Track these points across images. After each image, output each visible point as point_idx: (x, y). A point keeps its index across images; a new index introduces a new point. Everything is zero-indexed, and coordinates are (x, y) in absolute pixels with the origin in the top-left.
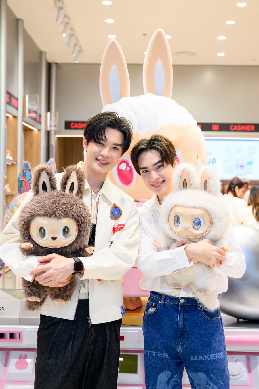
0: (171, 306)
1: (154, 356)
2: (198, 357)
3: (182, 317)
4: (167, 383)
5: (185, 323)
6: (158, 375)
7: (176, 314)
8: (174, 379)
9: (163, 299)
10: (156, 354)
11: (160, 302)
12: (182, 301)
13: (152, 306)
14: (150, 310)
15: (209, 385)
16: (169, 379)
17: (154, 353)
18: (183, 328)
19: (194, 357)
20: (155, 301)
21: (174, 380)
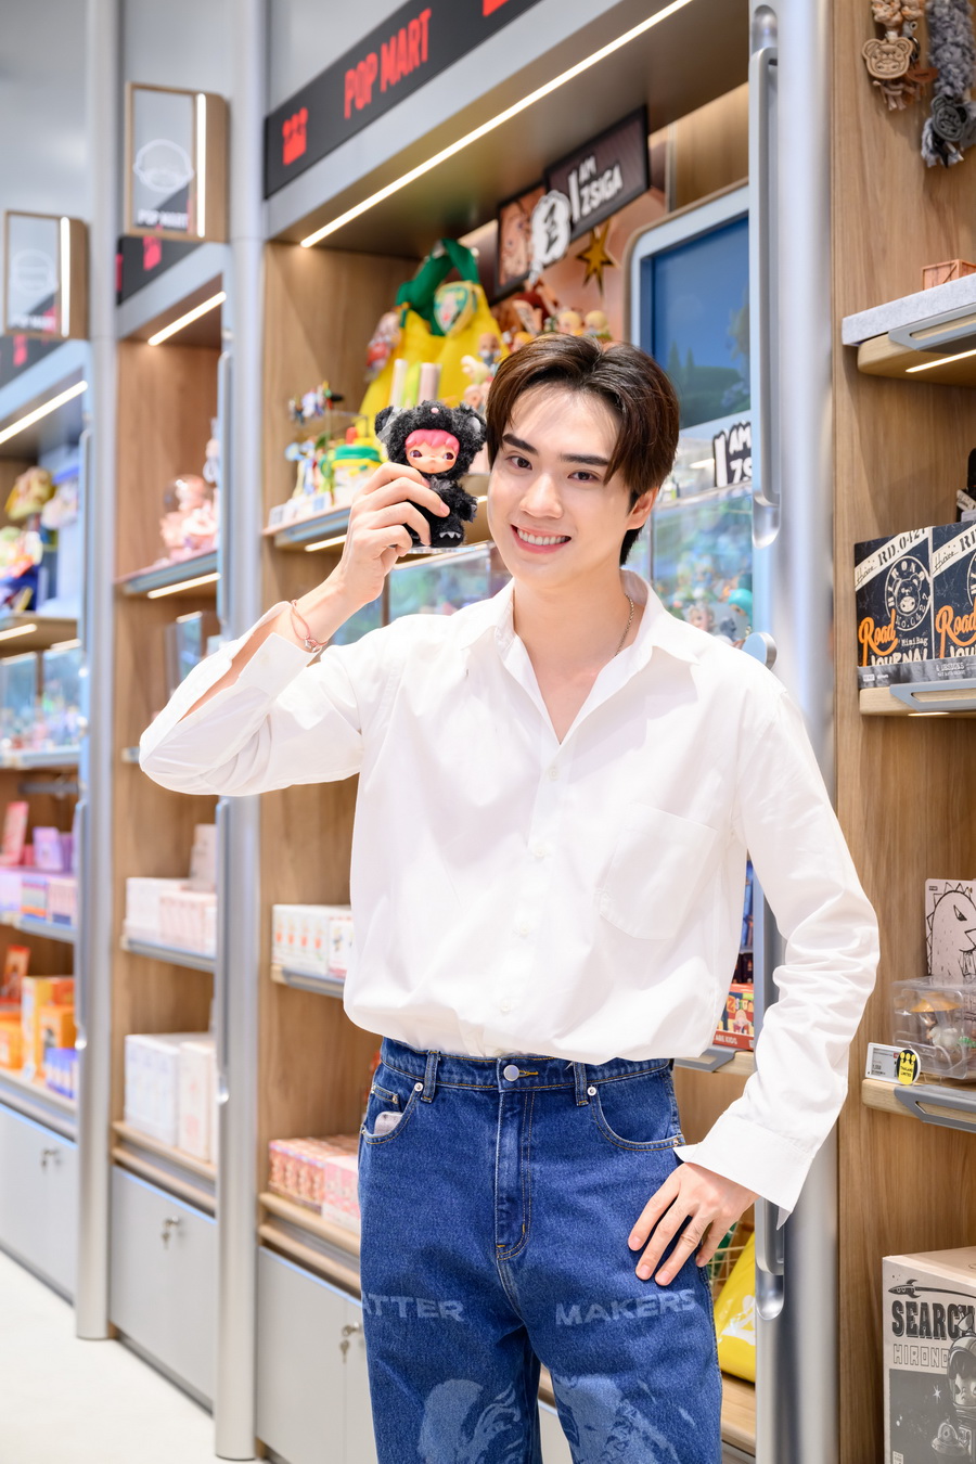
0: (467, 1099)
1: (403, 1314)
2: (584, 1311)
3: (510, 1142)
4: (468, 1427)
5: (525, 1165)
6: (425, 1396)
7: (487, 1132)
8: (499, 1409)
9: (430, 1073)
10: (411, 1307)
11: (418, 1087)
12: (512, 1074)
13: (389, 1107)
14: (380, 1120)
15: (631, 1428)
16: (477, 1409)
17: (402, 1302)
18: (519, 1189)
19: (567, 1311)
20: (401, 1083)
21: (495, 1413)
